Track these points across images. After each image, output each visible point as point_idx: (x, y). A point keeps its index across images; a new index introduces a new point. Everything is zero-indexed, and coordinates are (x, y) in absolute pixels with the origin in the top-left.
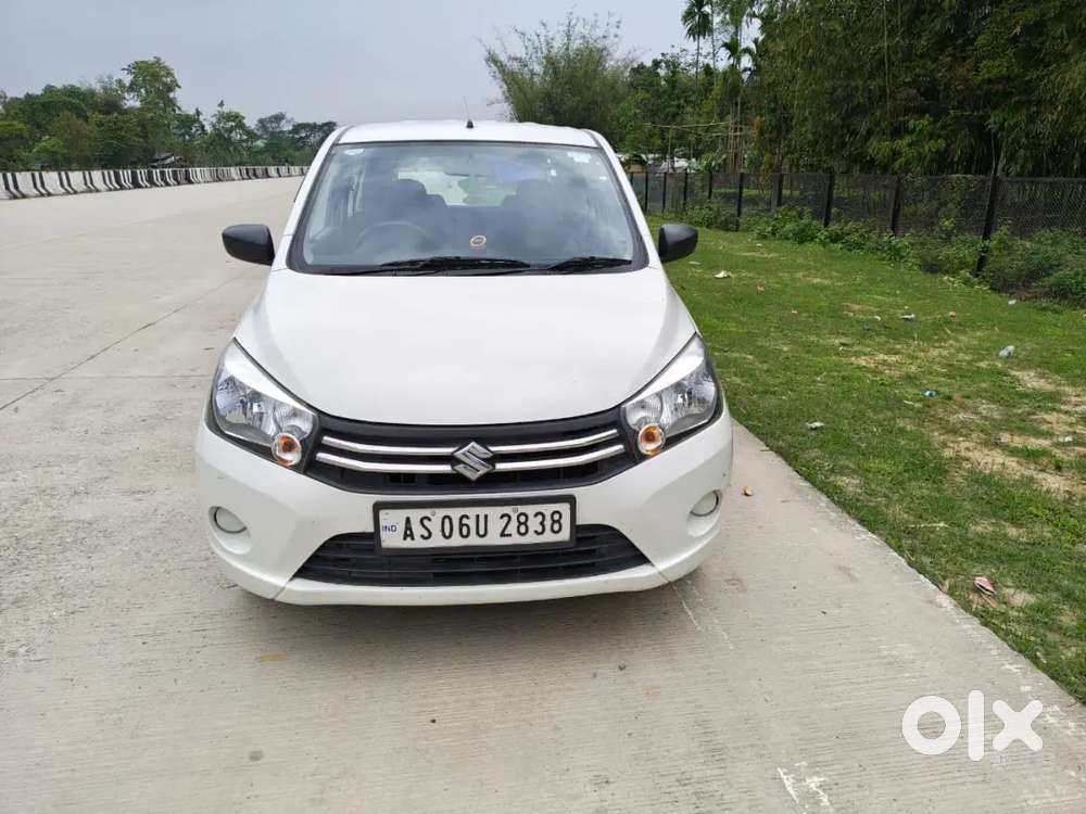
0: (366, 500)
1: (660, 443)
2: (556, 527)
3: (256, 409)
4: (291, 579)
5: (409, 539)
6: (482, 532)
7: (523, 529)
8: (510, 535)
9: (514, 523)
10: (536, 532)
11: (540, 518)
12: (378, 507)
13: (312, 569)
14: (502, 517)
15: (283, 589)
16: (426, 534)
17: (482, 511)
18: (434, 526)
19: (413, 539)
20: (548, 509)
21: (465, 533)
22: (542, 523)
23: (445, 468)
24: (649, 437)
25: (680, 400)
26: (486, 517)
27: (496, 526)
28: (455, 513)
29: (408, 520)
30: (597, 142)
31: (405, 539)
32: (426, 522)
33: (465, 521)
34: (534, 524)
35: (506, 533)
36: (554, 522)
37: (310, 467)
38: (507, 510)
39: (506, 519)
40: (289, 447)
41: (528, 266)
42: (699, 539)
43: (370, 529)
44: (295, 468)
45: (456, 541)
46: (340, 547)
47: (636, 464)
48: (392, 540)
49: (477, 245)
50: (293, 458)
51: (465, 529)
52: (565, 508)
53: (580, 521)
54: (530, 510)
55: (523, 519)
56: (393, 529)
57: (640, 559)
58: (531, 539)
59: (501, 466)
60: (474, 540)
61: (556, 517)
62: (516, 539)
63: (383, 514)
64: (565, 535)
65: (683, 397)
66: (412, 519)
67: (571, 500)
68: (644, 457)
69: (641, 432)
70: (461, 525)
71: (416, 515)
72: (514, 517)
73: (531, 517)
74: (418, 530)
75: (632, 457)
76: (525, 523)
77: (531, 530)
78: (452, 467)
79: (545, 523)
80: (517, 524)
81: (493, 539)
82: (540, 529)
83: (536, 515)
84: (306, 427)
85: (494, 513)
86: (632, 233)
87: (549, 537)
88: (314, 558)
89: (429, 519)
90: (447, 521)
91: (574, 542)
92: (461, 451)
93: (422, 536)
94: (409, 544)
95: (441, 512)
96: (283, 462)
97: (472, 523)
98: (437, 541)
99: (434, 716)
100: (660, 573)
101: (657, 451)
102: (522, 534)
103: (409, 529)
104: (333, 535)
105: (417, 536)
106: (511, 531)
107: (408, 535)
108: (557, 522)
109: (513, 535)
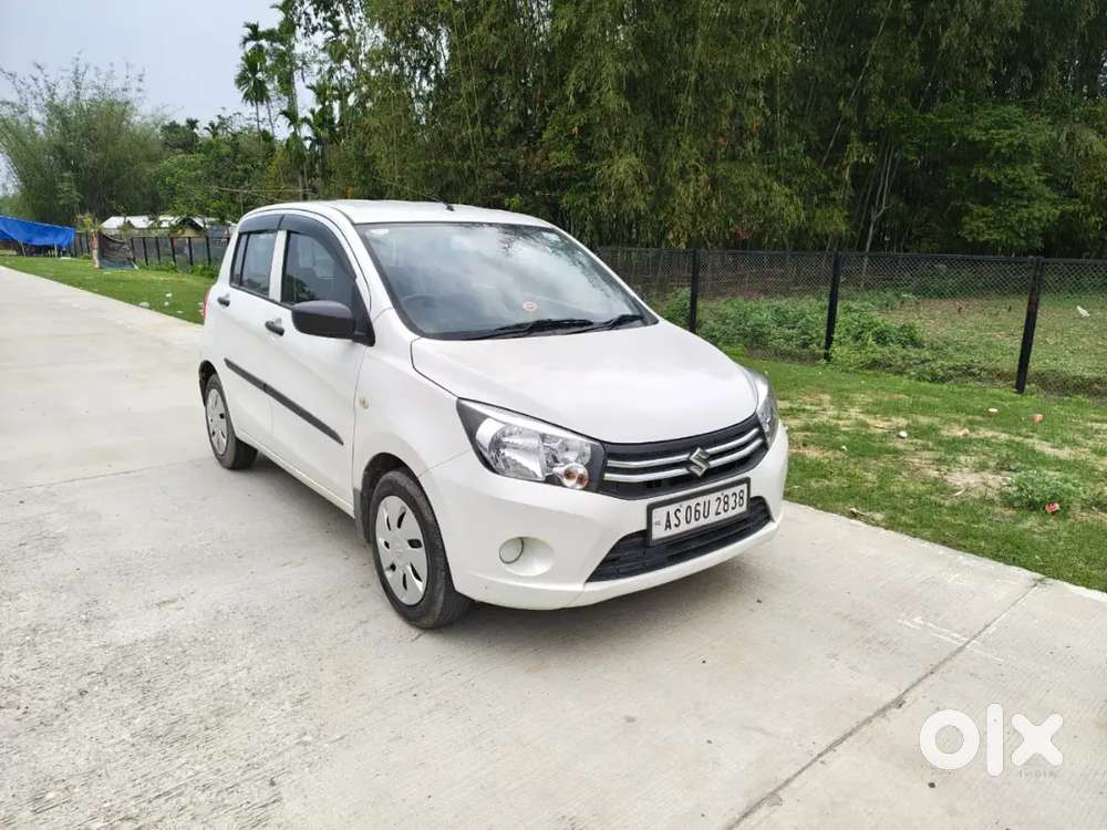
0: (640, 505)
4: (587, 581)
5: (668, 529)
6: (706, 514)
7: (726, 507)
9: (722, 504)
10: (732, 508)
11: (735, 496)
12: (650, 509)
14: (717, 500)
15: (574, 594)
16: (677, 523)
17: (706, 498)
18: (682, 515)
19: (670, 528)
20: (737, 490)
21: (697, 517)
23: (683, 471)
24: (768, 433)
26: (709, 502)
27: (713, 508)
28: (692, 502)
29: (668, 514)
31: (666, 529)
32: (678, 513)
33: (698, 508)
34: (731, 502)
35: (717, 512)
36: (740, 498)
37: (601, 486)
38: (718, 494)
39: (719, 501)
43: (643, 528)
45: (693, 524)
46: (622, 548)
47: (768, 450)
48: (658, 532)
51: (697, 514)
52: (744, 487)
53: (752, 495)
54: (729, 492)
55: (726, 499)
56: (658, 523)
57: (768, 519)
58: (728, 514)
60: (703, 522)
61: (742, 494)
62: (722, 516)
63: (655, 512)
64: (745, 507)
66: (671, 513)
67: (748, 480)
70: (696, 511)
71: (672, 508)
73: (729, 497)
74: (674, 521)
76: (728, 502)
77: (730, 507)
78: (688, 469)
79: (736, 500)
81: (711, 518)
82: (734, 506)
83: (732, 495)
85: (713, 497)
87: (736, 511)
88: (605, 562)
89: (680, 511)
90: (689, 510)
91: (748, 511)
92: (694, 455)
93: (675, 525)
94: (668, 533)
95: (685, 504)
97: (701, 508)
98: (683, 527)
101: (771, 443)
102: (726, 511)
103: (668, 521)
104: (624, 535)
105: (672, 526)
106: (721, 510)
107: (668, 526)
108: (742, 498)
109: (723, 512)
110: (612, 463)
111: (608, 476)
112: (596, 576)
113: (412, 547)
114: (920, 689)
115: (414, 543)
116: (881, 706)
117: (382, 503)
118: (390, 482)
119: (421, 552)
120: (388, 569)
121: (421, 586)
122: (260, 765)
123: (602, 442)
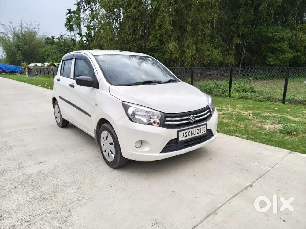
0: (175, 131)
4: (160, 154)
6: (194, 134)
12: (178, 132)
15: (157, 156)
17: (194, 129)
18: (187, 134)
20: (203, 127)
23: (187, 121)
28: (190, 130)
33: (192, 132)
34: (202, 130)
37: (163, 125)
38: (198, 128)
39: (198, 130)
43: (176, 137)
44: (160, 126)
45: (190, 137)
48: (180, 139)
52: (205, 126)
53: (208, 128)
54: (201, 127)
56: (181, 136)
60: (193, 136)
67: (206, 124)
70: (191, 133)
71: (184, 132)
74: (185, 136)
76: (200, 130)
78: (189, 121)
81: (196, 135)
82: (202, 132)
85: (196, 129)
88: (166, 147)
94: (183, 139)
95: (188, 131)
97: (193, 132)
98: (188, 137)
102: (200, 133)
103: (183, 135)
104: (170, 140)
105: (185, 137)
106: (199, 132)
107: (183, 137)
108: (204, 129)
109: (199, 133)
110: (167, 119)
111: (166, 123)
112: (163, 151)
113: (111, 145)
114: (257, 182)
115: (111, 144)
116: (246, 187)
117: (102, 133)
118: (104, 127)
119: (113, 146)
120: (104, 152)
121: (113, 156)
122: (66, 206)
123: (164, 113)
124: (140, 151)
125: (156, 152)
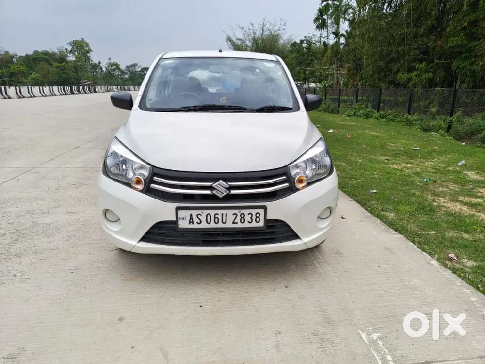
0: (172, 206)
1: (305, 184)
2: (258, 220)
3: (124, 167)
4: (138, 242)
5: (191, 224)
6: (224, 221)
7: (243, 220)
8: (237, 223)
9: (239, 218)
10: (248, 222)
11: (250, 215)
12: (178, 209)
13: (148, 237)
14: (233, 214)
15: (135, 246)
16: (199, 222)
17: (224, 212)
18: (203, 218)
19: (193, 224)
20: (254, 211)
21: (217, 221)
22: (251, 218)
23: (208, 192)
24: (300, 181)
25: (314, 167)
26: (226, 214)
27: (231, 218)
28: (212, 212)
29: (191, 215)
30: (277, 59)
31: (189, 223)
32: (199, 216)
33: (217, 216)
34: (248, 218)
35: (235, 222)
36: (257, 217)
37: (148, 191)
38: (236, 211)
39: (235, 215)
40: (138, 182)
41: (246, 109)
42: (322, 229)
43: (174, 219)
44: (141, 191)
45: (213, 225)
46: (160, 228)
47: (295, 192)
48: (184, 224)
49: (223, 101)
50: (140, 187)
51: (216, 220)
52: (262, 211)
53: (269, 218)
54: (246, 212)
55: (243, 216)
56: (184, 219)
57: (296, 236)
58: (246, 225)
59: (233, 192)
60: (220, 225)
61: (258, 215)
62: (239, 225)
63: (180, 212)
64: (261, 224)
65: (316, 165)
66: (193, 215)
67: (265, 208)
68: (298, 190)
69: (296, 179)
70: (215, 218)
71: (195, 213)
72: (239, 214)
73: (246, 214)
74: (195, 220)
75: (292, 189)
76: (244, 218)
77: (246, 221)
79: (253, 218)
80: (240, 218)
81: (229, 225)
82: (250, 221)
83: (249, 214)
84: (146, 173)
85: (230, 212)
86: (292, 97)
87: (254, 224)
88: (148, 233)
89: (201, 215)
90: (209, 216)
91: (266, 228)
92: (215, 184)
93: (197, 223)
94: (191, 226)
95: (206, 212)
96: (136, 189)
97: (220, 217)
98: (204, 225)
99: (201, 305)
100: (304, 243)
101: (303, 188)
102: (242, 223)
103: (191, 219)
104: (157, 222)
106: (237, 221)
107: (192, 222)
109: (239, 223)
110: (156, 178)
111: (153, 186)
112: (144, 239)
123: (152, 165)
124: (110, 228)
125: (132, 237)
